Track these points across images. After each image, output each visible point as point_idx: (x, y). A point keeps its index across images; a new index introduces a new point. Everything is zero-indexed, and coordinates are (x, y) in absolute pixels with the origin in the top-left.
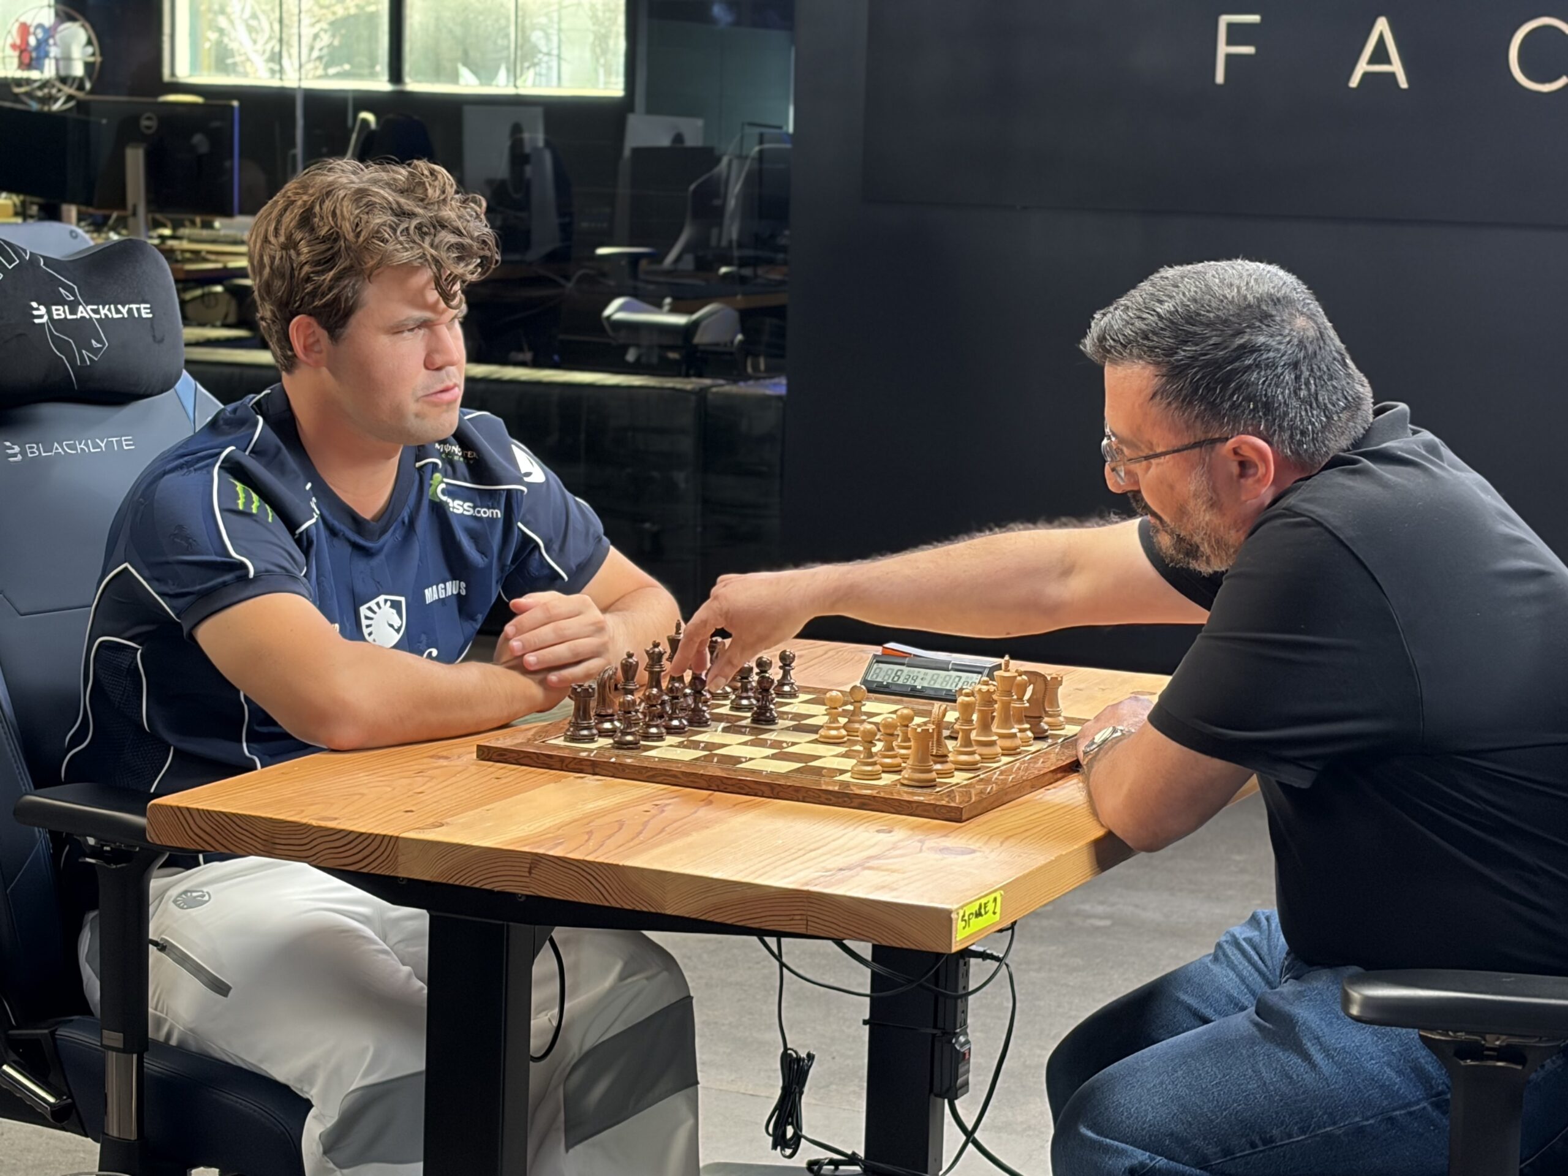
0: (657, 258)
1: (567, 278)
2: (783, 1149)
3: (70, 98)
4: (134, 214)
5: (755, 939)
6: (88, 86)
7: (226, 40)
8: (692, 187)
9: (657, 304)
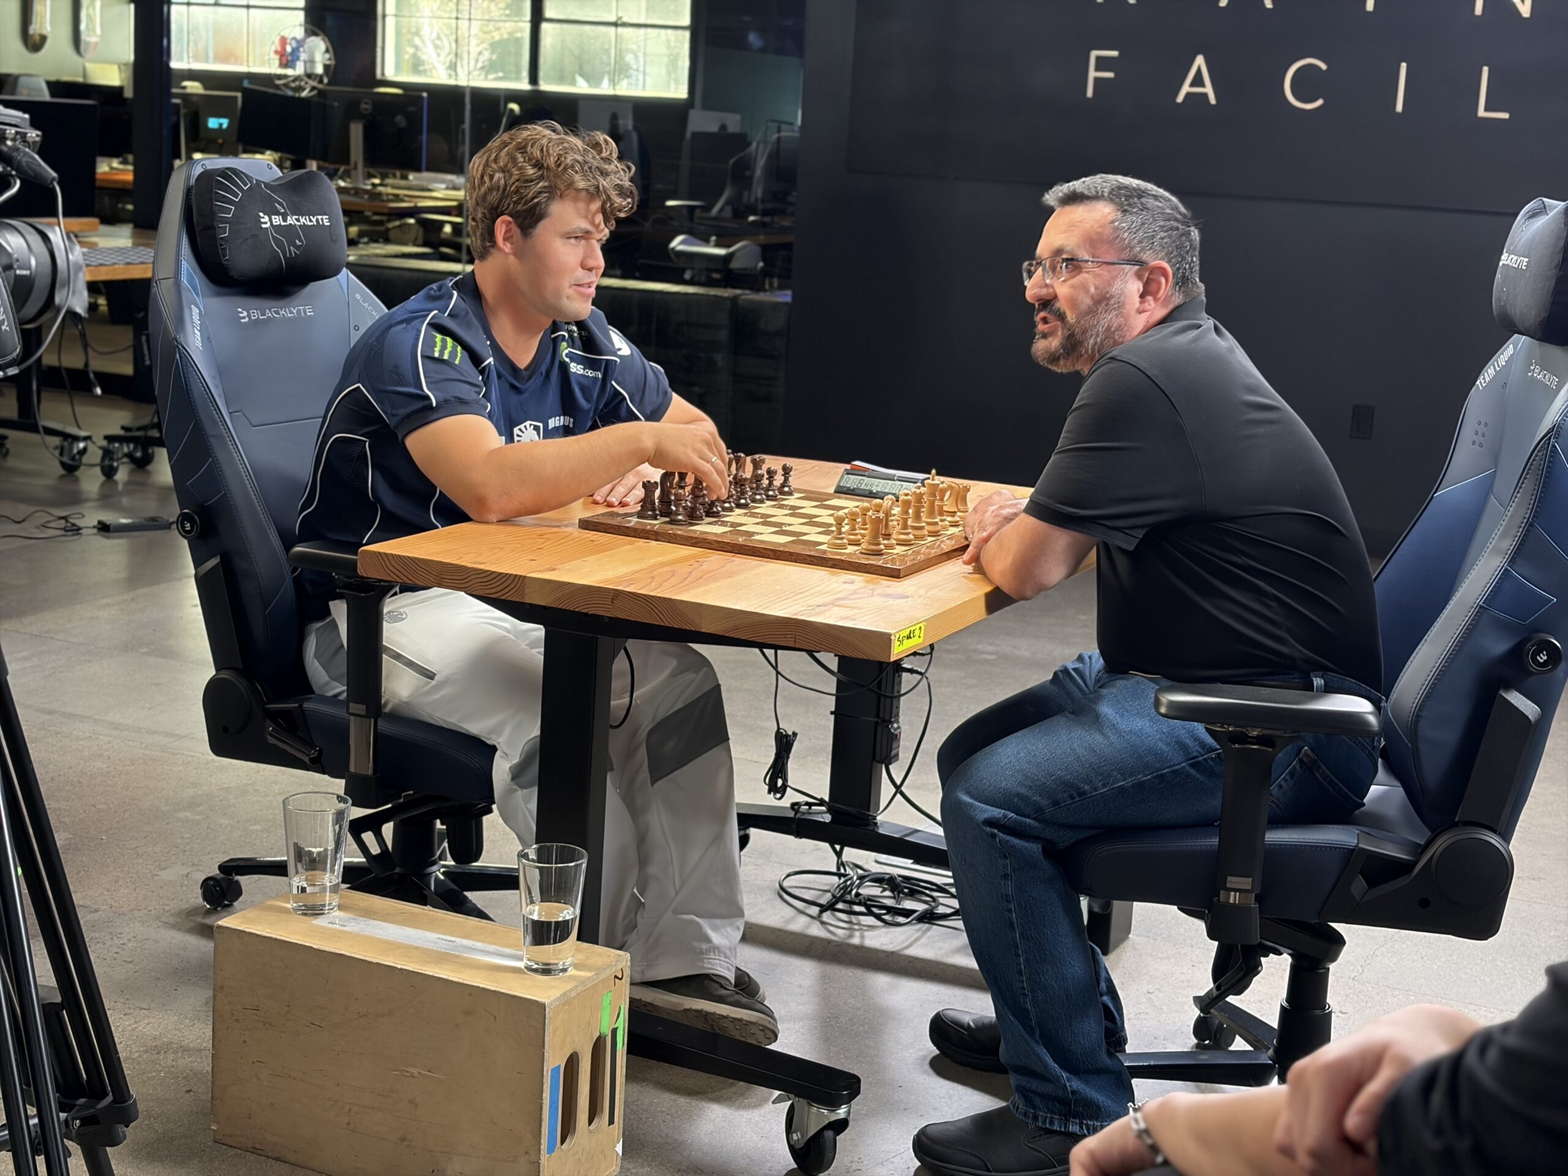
0: (707, 208)
1: (646, 220)
2: (775, 794)
3: (313, 88)
4: (355, 168)
5: (757, 650)
6: (326, 80)
7: (419, 53)
8: (732, 161)
9: (706, 241)
